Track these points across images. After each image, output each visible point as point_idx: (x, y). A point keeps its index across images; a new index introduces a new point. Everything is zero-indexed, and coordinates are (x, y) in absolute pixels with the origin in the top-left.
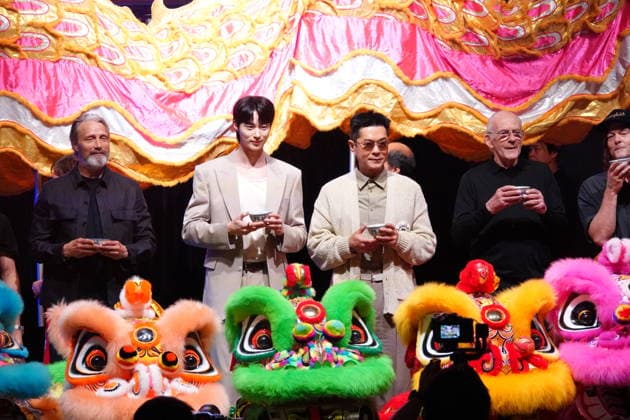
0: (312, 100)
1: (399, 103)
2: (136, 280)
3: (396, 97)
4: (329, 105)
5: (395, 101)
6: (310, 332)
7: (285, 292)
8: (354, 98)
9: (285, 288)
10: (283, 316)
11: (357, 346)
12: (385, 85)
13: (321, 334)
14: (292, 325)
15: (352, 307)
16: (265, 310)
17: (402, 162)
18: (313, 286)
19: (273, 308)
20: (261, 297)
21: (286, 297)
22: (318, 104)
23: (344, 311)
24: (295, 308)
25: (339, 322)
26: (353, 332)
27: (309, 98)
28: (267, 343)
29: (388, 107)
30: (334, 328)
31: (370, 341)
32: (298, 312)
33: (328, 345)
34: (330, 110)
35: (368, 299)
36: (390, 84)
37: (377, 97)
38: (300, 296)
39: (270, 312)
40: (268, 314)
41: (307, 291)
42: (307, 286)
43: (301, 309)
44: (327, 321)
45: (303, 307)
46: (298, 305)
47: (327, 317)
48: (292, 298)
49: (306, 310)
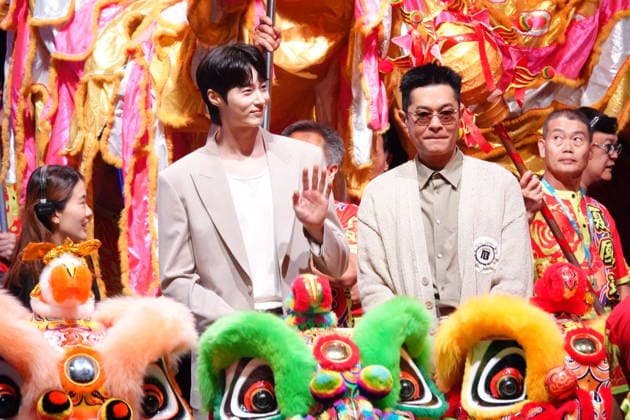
6: (339, 385)
11: (407, 405)
13: (353, 387)
15: (400, 344)
16: (265, 349)
19: (275, 347)
24: (312, 347)
26: (402, 382)
28: (268, 403)
30: (375, 378)
31: (428, 397)
32: (318, 353)
33: (366, 406)
38: (316, 326)
39: (272, 354)
40: (268, 356)
41: (326, 317)
42: (325, 310)
43: (322, 348)
44: (362, 367)
45: (324, 344)
46: (315, 342)
47: (363, 361)
48: (303, 330)
49: (329, 350)
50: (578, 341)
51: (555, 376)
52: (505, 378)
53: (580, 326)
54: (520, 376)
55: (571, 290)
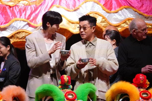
7: (60, 86)
10: (59, 97)
15: (87, 95)
16: (52, 94)
18: (71, 85)
19: (55, 94)
20: (50, 89)
21: (60, 89)
23: (84, 96)
24: (65, 94)
32: (65, 96)
35: (94, 91)
38: (66, 89)
39: (54, 96)
40: (53, 96)
41: (69, 86)
42: (69, 85)
43: (67, 95)
44: (77, 100)
45: (68, 94)
46: (65, 93)
47: (77, 98)
48: (63, 89)
49: (69, 95)
50: (143, 94)
53: (144, 90)
55: (142, 81)
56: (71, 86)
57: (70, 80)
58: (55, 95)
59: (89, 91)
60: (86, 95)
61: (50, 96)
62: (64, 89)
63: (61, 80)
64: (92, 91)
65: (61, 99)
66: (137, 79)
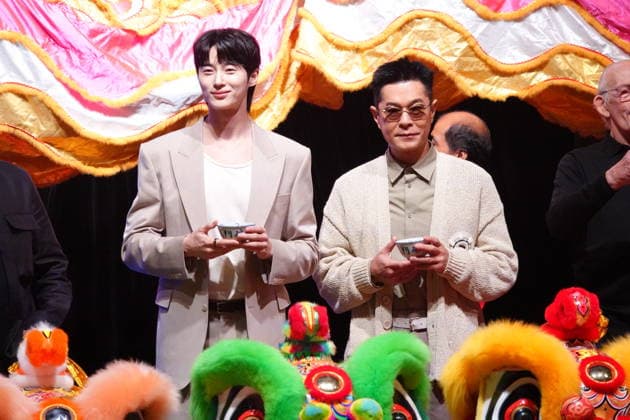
0: (330, 41)
1: (471, 48)
2: (45, 328)
3: (465, 39)
4: (358, 50)
5: (464, 45)
6: (328, 417)
7: (287, 348)
8: (396, 41)
9: (288, 340)
10: (284, 391)
12: (448, 20)
14: (299, 406)
15: (394, 376)
16: (256, 379)
17: (470, 143)
18: (332, 339)
19: (269, 377)
20: (249, 359)
21: (287, 356)
22: (339, 47)
23: (381, 383)
24: (305, 377)
25: (373, 401)
26: (395, 415)
27: (326, 37)
29: (453, 55)
30: (365, 411)
32: (309, 384)
34: (358, 58)
35: (420, 363)
36: (457, 19)
37: (435, 39)
38: (312, 355)
39: (263, 384)
40: (260, 386)
41: (323, 346)
42: (322, 339)
43: (313, 379)
44: (354, 399)
45: (316, 375)
46: (308, 372)
47: (355, 393)
48: (298, 359)
49: (321, 381)
50: (592, 370)
51: (572, 406)
52: (520, 409)
53: (595, 353)
54: (535, 407)
55: (584, 316)
56: (331, 347)
57: (327, 323)
58: (269, 383)
59: (401, 363)
60: (387, 380)
61: (249, 385)
62: (305, 357)
63: (291, 324)
64: (411, 362)
65: (289, 398)
66: (562, 308)
